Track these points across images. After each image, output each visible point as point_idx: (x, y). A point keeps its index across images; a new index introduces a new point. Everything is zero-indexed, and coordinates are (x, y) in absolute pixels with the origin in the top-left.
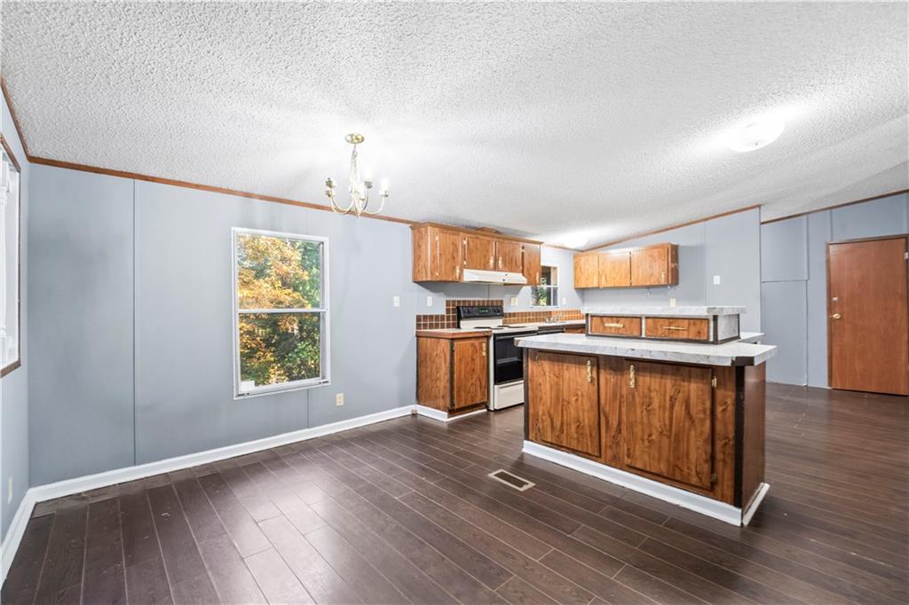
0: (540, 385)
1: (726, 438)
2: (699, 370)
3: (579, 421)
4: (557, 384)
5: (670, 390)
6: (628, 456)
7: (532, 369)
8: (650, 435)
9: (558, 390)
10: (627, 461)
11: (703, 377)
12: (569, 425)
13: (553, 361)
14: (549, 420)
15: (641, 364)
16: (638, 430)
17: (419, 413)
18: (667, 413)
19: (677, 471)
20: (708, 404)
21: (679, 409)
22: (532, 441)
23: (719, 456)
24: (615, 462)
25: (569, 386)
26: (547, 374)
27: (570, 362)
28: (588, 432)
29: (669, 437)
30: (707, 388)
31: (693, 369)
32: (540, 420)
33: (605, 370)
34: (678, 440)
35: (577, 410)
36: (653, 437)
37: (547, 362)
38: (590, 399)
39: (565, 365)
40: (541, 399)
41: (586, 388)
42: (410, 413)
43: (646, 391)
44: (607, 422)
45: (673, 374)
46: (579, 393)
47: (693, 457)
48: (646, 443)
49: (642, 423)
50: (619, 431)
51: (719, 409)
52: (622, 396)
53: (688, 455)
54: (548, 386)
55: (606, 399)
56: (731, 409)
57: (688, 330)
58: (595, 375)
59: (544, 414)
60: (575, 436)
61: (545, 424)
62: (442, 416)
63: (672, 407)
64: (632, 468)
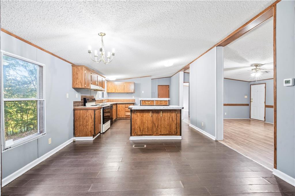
0: (136, 120)
1: (179, 123)
2: (174, 111)
3: (148, 127)
4: (142, 119)
5: (169, 116)
6: (160, 132)
7: (133, 116)
8: (165, 126)
9: (142, 120)
10: (160, 133)
11: (175, 112)
12: (145, 128)
13: (141, 112)
14: (139, 129)
15: (163, 111)
16: (162, 126)
17: (76, 140)
18: (168, 121)
19: (170, 132)
20: (176, 117)
21: (171, 119)
22: (133, 136)
23: (178, 127)
24: (157, 134)
25: (145, 118)
26: (139, 116)
27: (146, 112)
28: (150, 129)
29: (169, 126)
30: (176, 114)
31: (173, 111)
32: (136, 129)
33: (155, 113)
34: (170, 126)
35: (147, 124)
36: (166, 126)
37: (139, 113)
38: (151, 121)
39: (144, 113)
40: (137, 124)
41: (150, 118)
42: (72, 141)
43: (164, 117)
44: (155, 125)
45: (170, 112)
46: (148, 120)
47: (173, 128)
48: (164, 128)
49: (163, 124)
50: (158, 127)
51: (177, 118)
52: (158, 119)
53: (172, 128)
54: (139, 119)
55: (155, 120)
56: (179, 117)
57: (164, 103)
58: (152, 115)
59: (137, 127)
60: (147, 131)
61: (138, 130)
62: (90, 138)
63: (169, 119)
64: (161, 135)
